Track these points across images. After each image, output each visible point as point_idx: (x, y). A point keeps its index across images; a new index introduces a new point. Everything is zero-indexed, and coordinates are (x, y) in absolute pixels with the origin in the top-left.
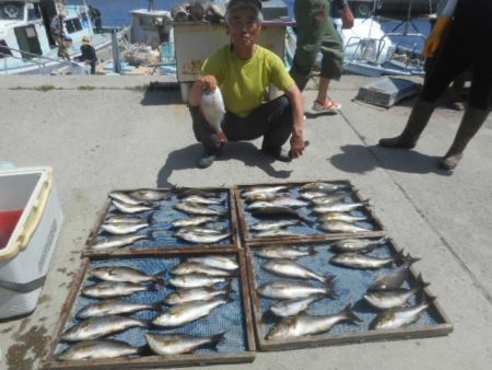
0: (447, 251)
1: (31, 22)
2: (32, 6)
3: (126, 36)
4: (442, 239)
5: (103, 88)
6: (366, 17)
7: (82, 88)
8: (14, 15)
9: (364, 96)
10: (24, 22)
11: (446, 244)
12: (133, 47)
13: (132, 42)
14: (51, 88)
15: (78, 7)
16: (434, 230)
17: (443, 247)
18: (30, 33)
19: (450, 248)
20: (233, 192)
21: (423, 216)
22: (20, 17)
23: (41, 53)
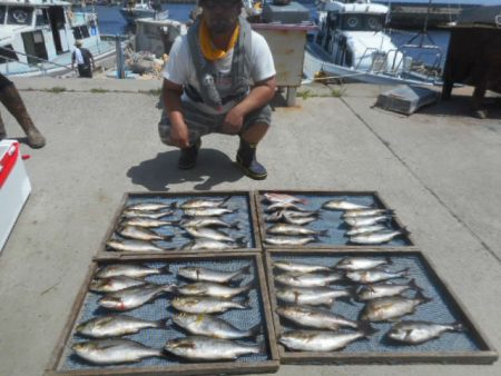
0: (490, 256)
1: (39, 28)
2: (41, 12)
3: (130, 45)
4: (483, 244)
5: (116, 91)
6: (376, 30)
7: (95, 91)
8: (23, 21)
9: (383, 103)
10: (32, 28)
11: (487, 248)
12: (137, 55)
13: (137, 51)
14: (63, 90)
15: (86, 14)
16: (473, 234)
17: (484, 251)
18: (37, 39)
19: (492, 253)
20: (252, 195)
21: (459, 221)
22: (28, 22)
23: (47, 58)
